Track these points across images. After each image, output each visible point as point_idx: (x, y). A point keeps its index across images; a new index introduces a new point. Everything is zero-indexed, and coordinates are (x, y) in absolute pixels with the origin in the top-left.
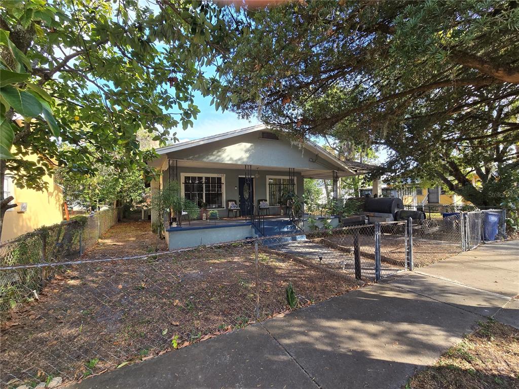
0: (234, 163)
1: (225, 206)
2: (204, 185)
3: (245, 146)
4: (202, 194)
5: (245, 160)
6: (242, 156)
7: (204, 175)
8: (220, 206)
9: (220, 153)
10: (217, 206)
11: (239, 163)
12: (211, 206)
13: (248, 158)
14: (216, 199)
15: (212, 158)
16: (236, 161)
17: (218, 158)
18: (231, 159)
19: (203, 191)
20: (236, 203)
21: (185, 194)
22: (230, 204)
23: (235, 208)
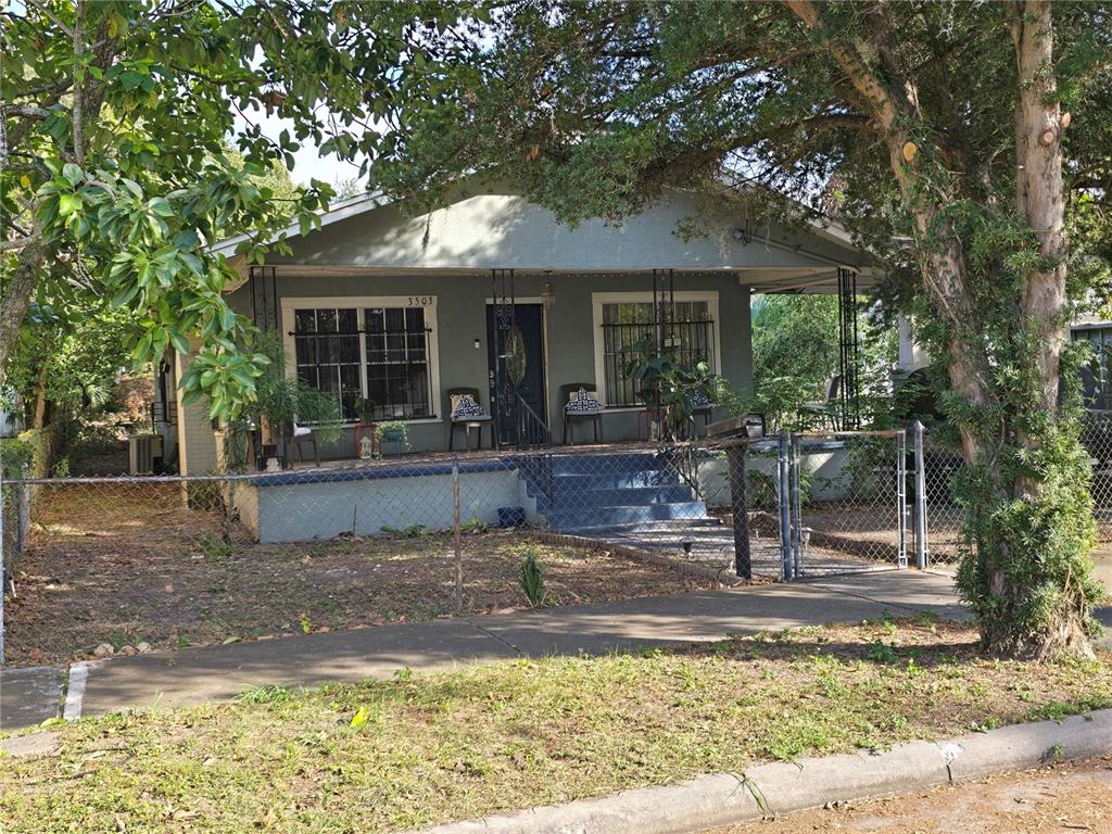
0: (455, 264)
1: (438, 411)
2: (362, 338)
3: (490, 205)
4: (356, 371)
5: (491, 252)
6: (480, 242)
7: (360, 303)
8: (421, 412)
9: (405, 237)
10: (409, 411)
11: (471, 263)
12: (389, 412)
13: (502, 245)
14: (407, 385)
15: (384, 254)
16: (460, 256)
17: (401, 253)
18: (444, 253)
19: (359, 360)
20: (477, 400)
21: (299, 369)
22: (456, 402)
23: (476, 416)
